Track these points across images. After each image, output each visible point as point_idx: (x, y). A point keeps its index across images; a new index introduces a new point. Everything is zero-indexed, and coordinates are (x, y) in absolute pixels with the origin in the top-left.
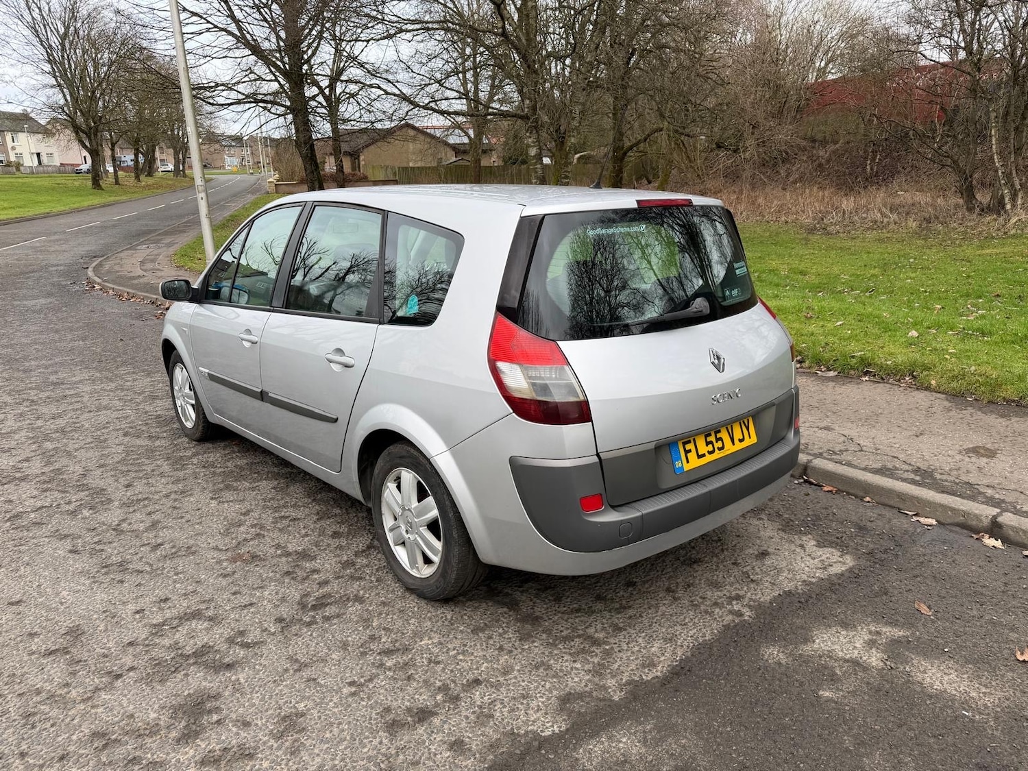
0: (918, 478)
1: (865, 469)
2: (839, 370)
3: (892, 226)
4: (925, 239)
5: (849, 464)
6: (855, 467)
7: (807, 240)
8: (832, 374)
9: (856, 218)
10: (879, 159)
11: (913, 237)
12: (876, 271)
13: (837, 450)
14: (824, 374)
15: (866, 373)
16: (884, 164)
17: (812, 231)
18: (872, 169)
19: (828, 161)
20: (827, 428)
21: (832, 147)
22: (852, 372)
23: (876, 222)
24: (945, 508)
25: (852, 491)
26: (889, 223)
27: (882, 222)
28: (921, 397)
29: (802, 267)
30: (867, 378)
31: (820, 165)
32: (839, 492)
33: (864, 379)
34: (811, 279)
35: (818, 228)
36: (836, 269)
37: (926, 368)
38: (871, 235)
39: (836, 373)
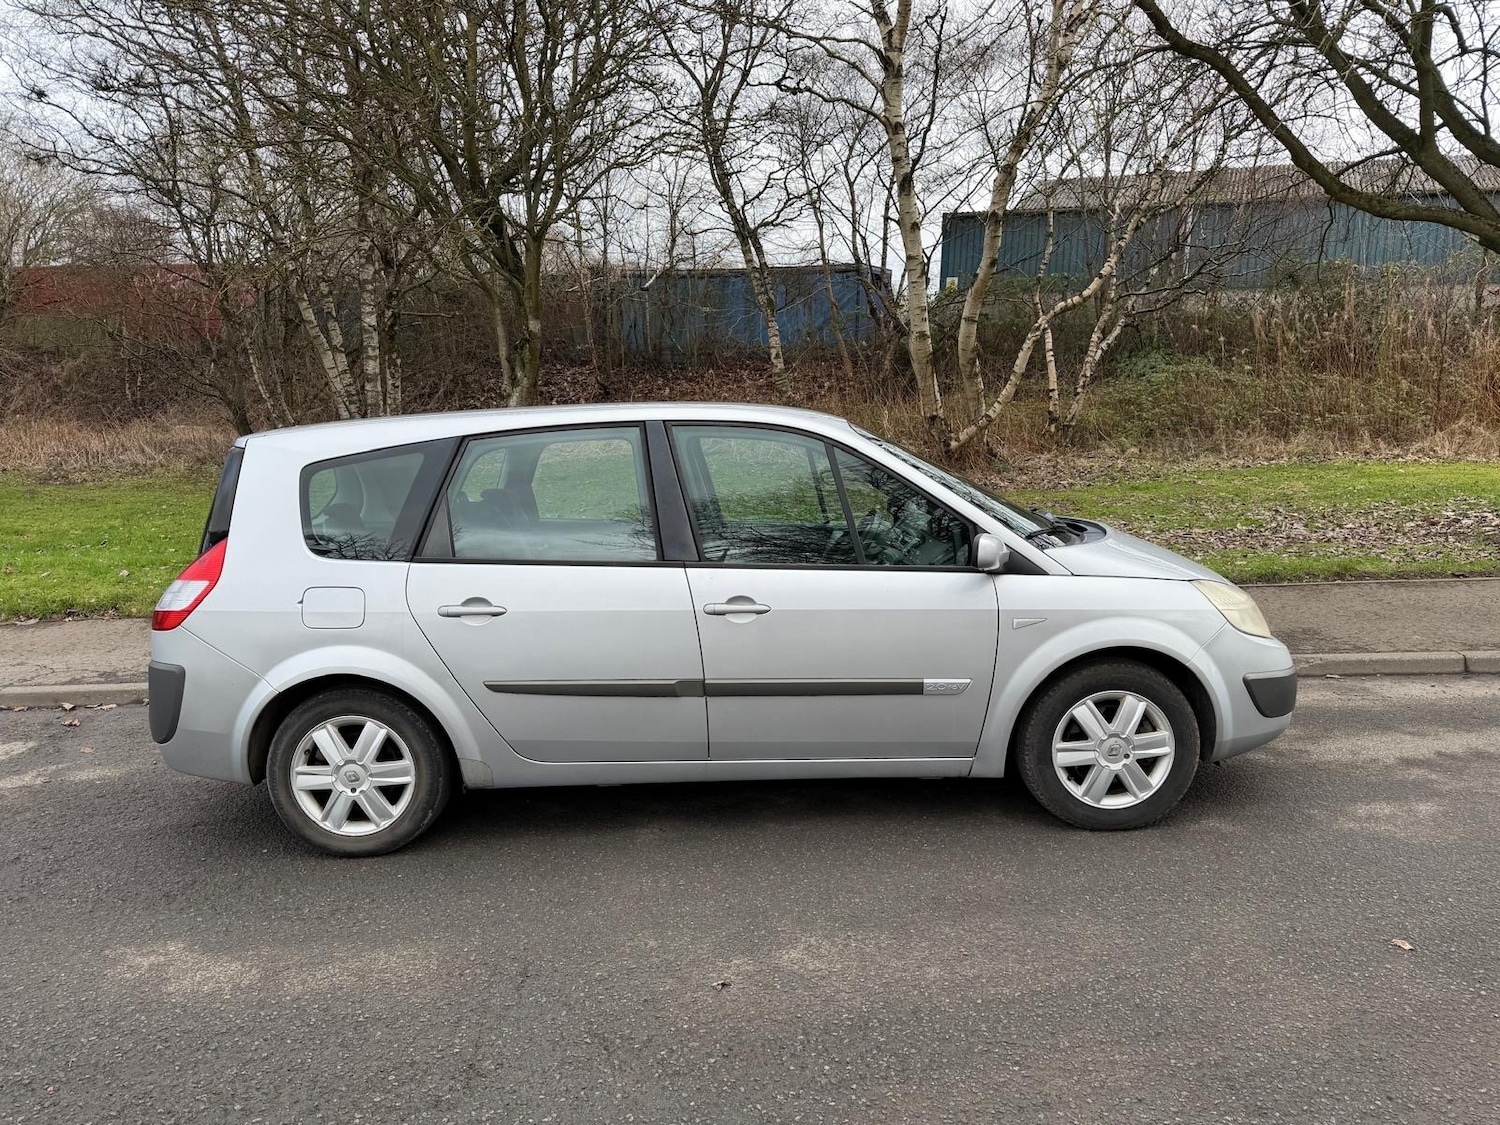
0: (103, 680)
1: (55, 684)
2: (40, 616)
3: (157, 470)
4: (195, 484)
5: (40, 684)
6: (45, 685)
7: (33, 493)
8: (33, 621)
9: (111, 461)
10: (142, 382)
11: (181, 481)
12: (117, 523)
13: (28, 678)
14: (23, 623)
15: (69, 615)
16: (150, 389)
17: (45, 480)
18: (133, 394)
19: (68, 382)
20: (22, 664)
21: (70, 364)
22: (55, 616)
23: (137, 465)
24: (122, 692)
25: (42, 705)
26: (154, 466)
27: (145, 465)
28: (122, 625)
29: (18, 525)
30: (70, 619)
31: (56, 387)
32: (29, 709)
33: (67, 620)
34: (31, 538)
35: (56, 476)
36: (65, 525)
37: (128, 599)
38: (128, 482)
39: (37, 620)
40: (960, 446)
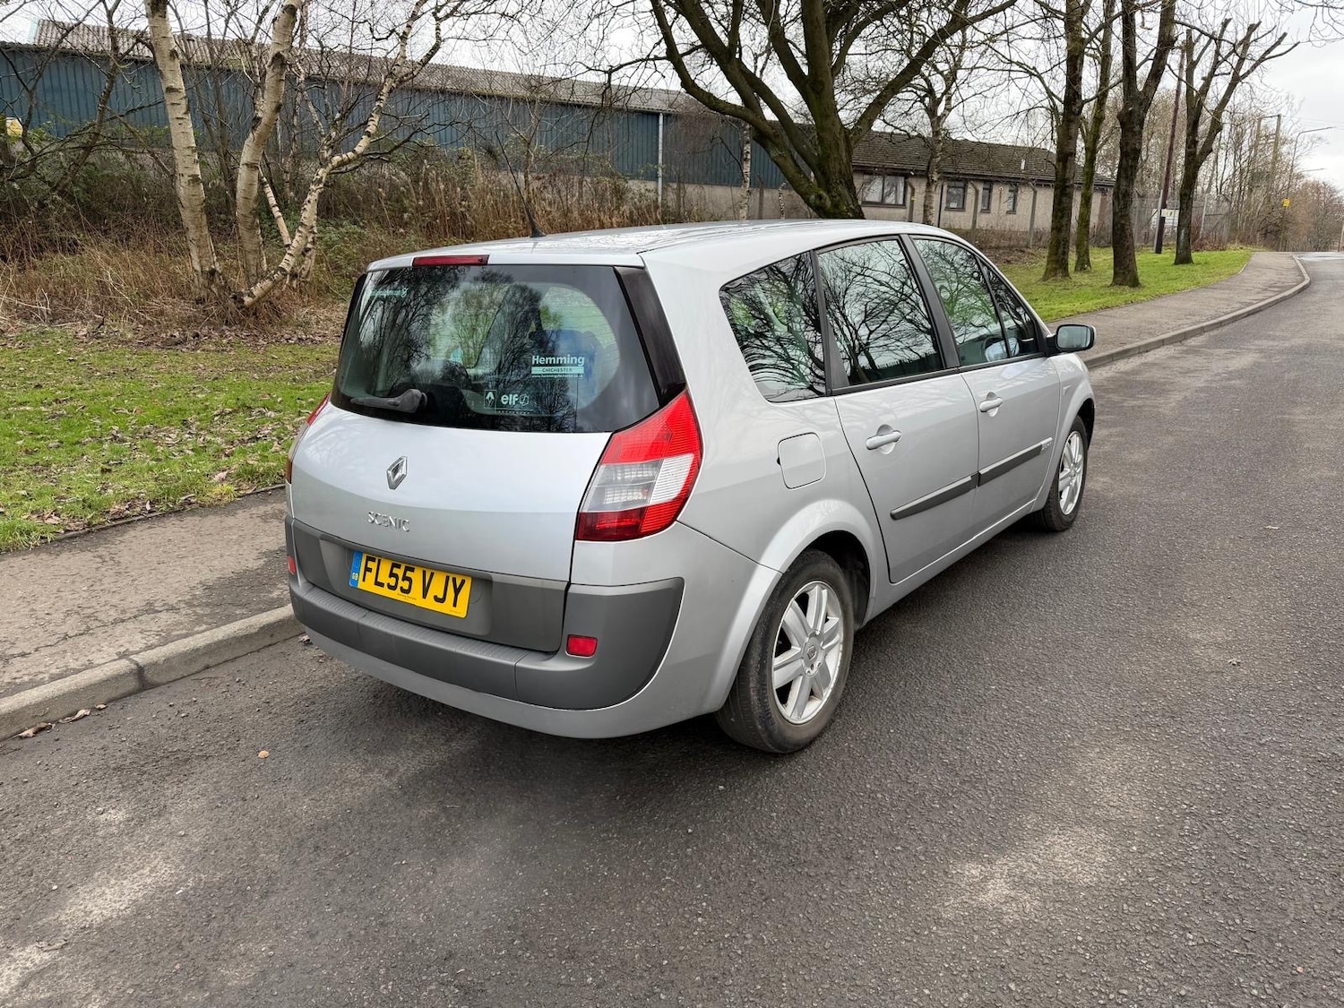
40: (253, 304)
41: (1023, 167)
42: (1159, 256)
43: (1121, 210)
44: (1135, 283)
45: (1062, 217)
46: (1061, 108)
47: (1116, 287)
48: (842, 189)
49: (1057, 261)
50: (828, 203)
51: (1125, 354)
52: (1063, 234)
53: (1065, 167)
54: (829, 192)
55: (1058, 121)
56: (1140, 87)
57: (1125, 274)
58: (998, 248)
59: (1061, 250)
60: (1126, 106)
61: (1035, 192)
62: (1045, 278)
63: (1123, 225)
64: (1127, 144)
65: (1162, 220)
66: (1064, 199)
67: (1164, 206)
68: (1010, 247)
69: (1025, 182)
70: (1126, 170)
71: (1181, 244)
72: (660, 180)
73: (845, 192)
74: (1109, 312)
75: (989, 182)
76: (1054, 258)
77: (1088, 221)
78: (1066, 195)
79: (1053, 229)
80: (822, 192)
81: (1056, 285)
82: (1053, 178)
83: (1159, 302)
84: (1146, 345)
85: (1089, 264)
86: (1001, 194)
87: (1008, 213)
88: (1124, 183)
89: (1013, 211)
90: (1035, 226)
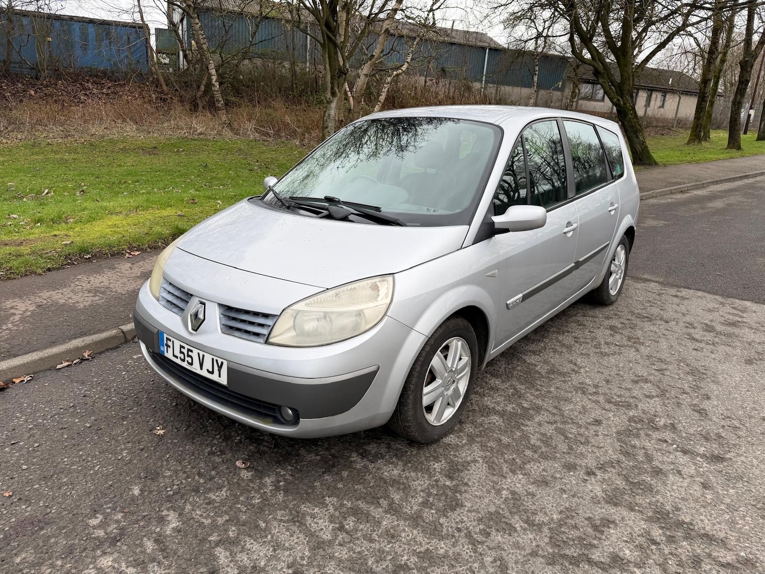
41: (670, 83)
42: (746, 136)
43: (736, 110)
44: (739, 148)
45: (701, 112)
46: (706, 56)
47: (729, 149)
48: (628, 97)
49: (696, 135)
50: (622, 103)
51: (746, 177)
52: (700, 121)
53: (705, 87)
54: (622, 98)
55: (703, 62)
56: (753, 47)
57: (734, 143)
58: (657, 127)
59: (698, 130)
60: (744, 58)
61: (680, 98)
62: (688, 143)
63: (736, 119)
64: (743, 77)
65: (749, 116)
66: (703, 103)
67: (751, 108)
68: (663, 127)
69: (673, 92)
70: (741, 90)
71: (761, 130)
72: (484, 82)
73: (629, 99)
74: (734, 160)
75: (651, 90)
76: (694, 133)
77: (711, 115)
78: (704, 101)
79: (695, 118)
80: (620, 98)
81: (694, 147)
82: (698, 91)
83: (756, 157)
84: (755, 174)
85: (709, 138)
86: (657, 98)
87: (660, 107)
88: (739, 97)
89: (662, 106)
90: (679, 115)
